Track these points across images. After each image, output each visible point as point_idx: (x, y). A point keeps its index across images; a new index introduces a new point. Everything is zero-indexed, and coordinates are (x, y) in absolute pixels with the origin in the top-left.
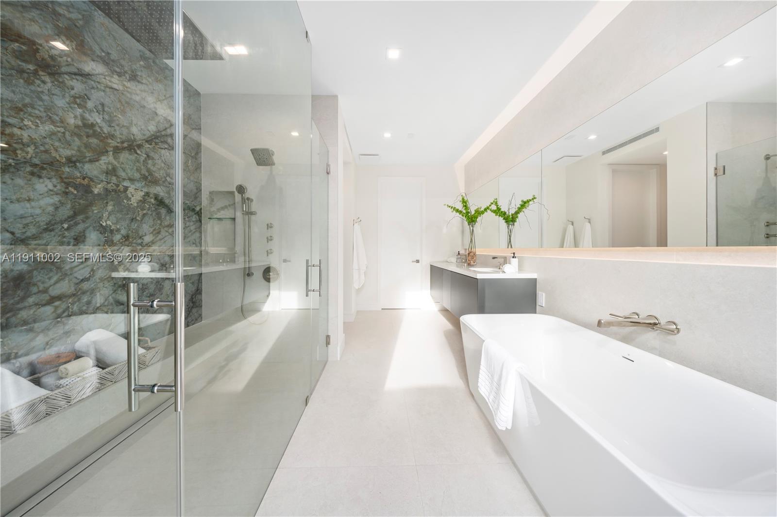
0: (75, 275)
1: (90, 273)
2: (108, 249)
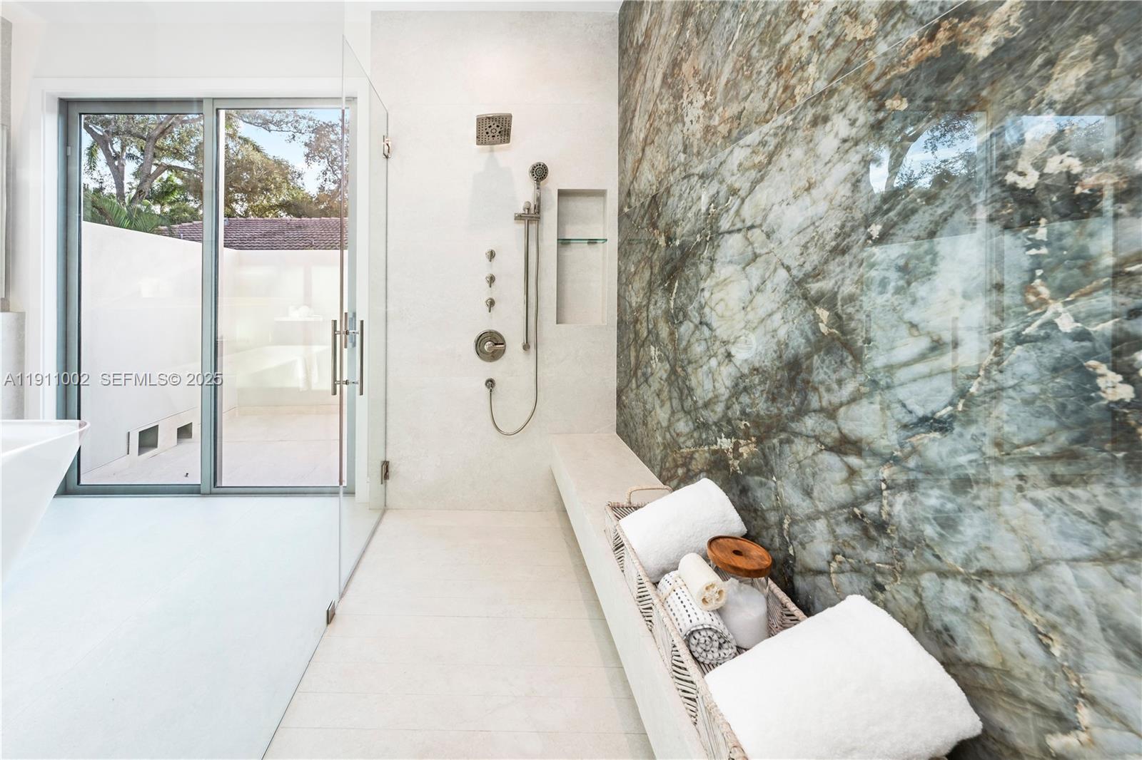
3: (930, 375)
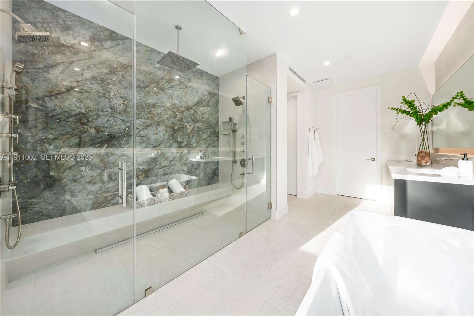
0: (169, 159)
1: (174, 158)
2: (180, 149)
3: (172, 156)
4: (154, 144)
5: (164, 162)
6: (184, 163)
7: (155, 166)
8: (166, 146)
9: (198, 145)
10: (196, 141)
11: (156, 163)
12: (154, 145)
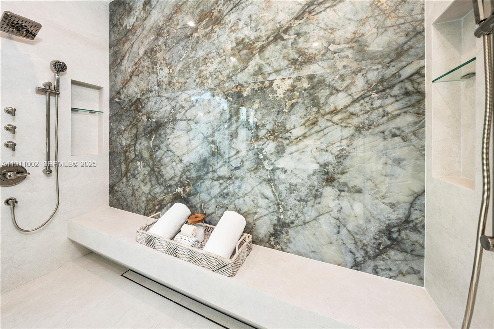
0: (231, 163)
1: (240, 163)
2: (255, 144)
3: (237, 158)
4: (205, 132)
5: (222, 169)
6: (265, 177)
7: (207, 173)
8: (225, 135)
9: (313, 131)
10: (303, 121)
11: (208, 169)
12: (205, 135)
